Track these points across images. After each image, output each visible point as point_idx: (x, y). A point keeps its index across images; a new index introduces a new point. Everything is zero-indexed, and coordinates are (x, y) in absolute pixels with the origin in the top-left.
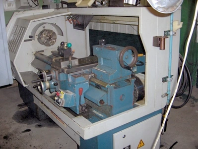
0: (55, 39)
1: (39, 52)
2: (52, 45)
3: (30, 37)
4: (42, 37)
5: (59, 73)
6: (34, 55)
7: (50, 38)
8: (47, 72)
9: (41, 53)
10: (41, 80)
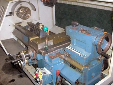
0: (30, 14)
1: (18, 23)
2: (28, 18)
3: (10, 13)
4: (20, 13)
5: (36, 54)
6: (14, 26)
7: (26, 14)
8: (25, 52)
9: (20, 24)
10: (20, 59)
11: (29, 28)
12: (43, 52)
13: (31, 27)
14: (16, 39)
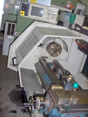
0: (60, 53)
1: (44, 57)
2: (56, 56)
4: (50, 48)
5: (53, 107)
6: (39, 59)
7: (56, 51)
8: (41, 100)
9: (45, 59)
10: (33, 104)
11: (53, 67)
12: (62, 110)
13: (56, 66)
14: (35, 72)
